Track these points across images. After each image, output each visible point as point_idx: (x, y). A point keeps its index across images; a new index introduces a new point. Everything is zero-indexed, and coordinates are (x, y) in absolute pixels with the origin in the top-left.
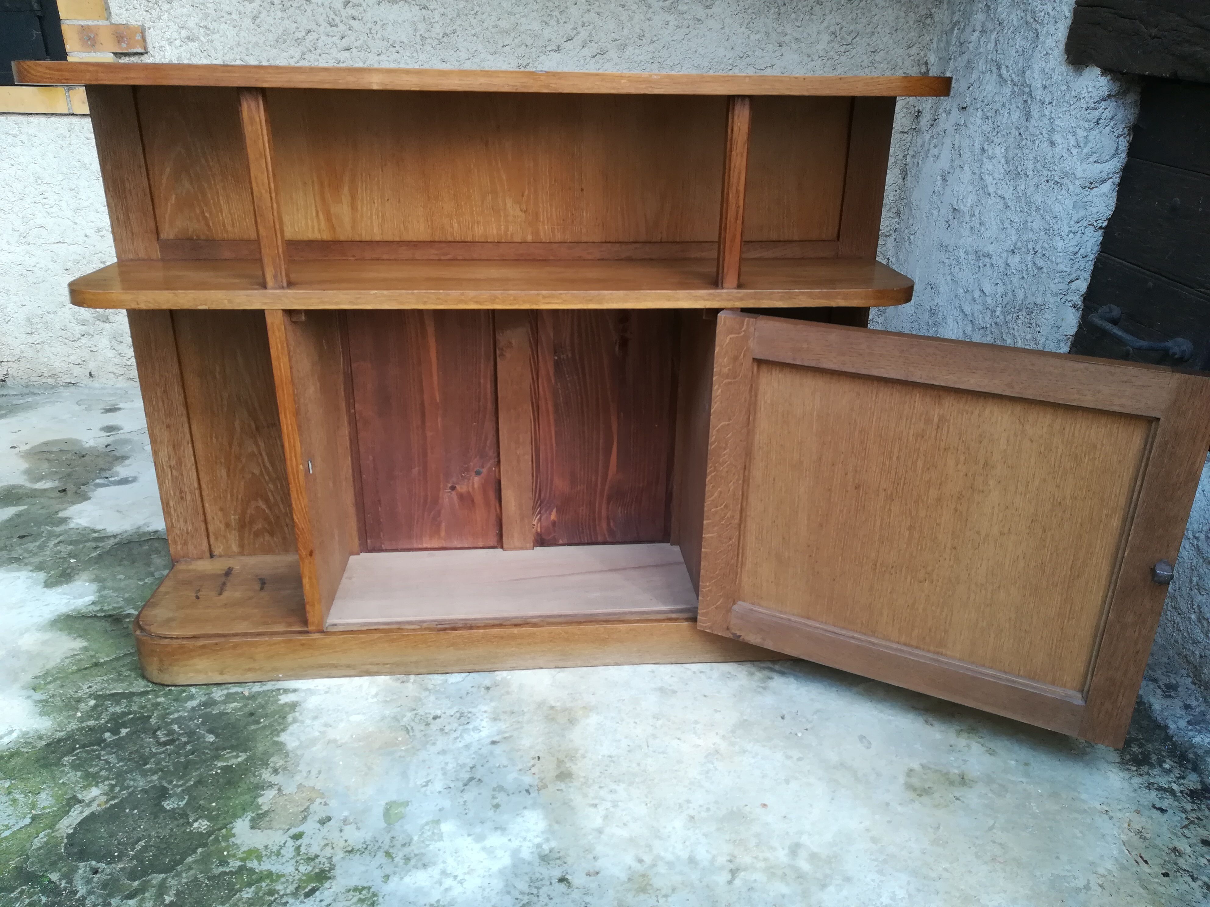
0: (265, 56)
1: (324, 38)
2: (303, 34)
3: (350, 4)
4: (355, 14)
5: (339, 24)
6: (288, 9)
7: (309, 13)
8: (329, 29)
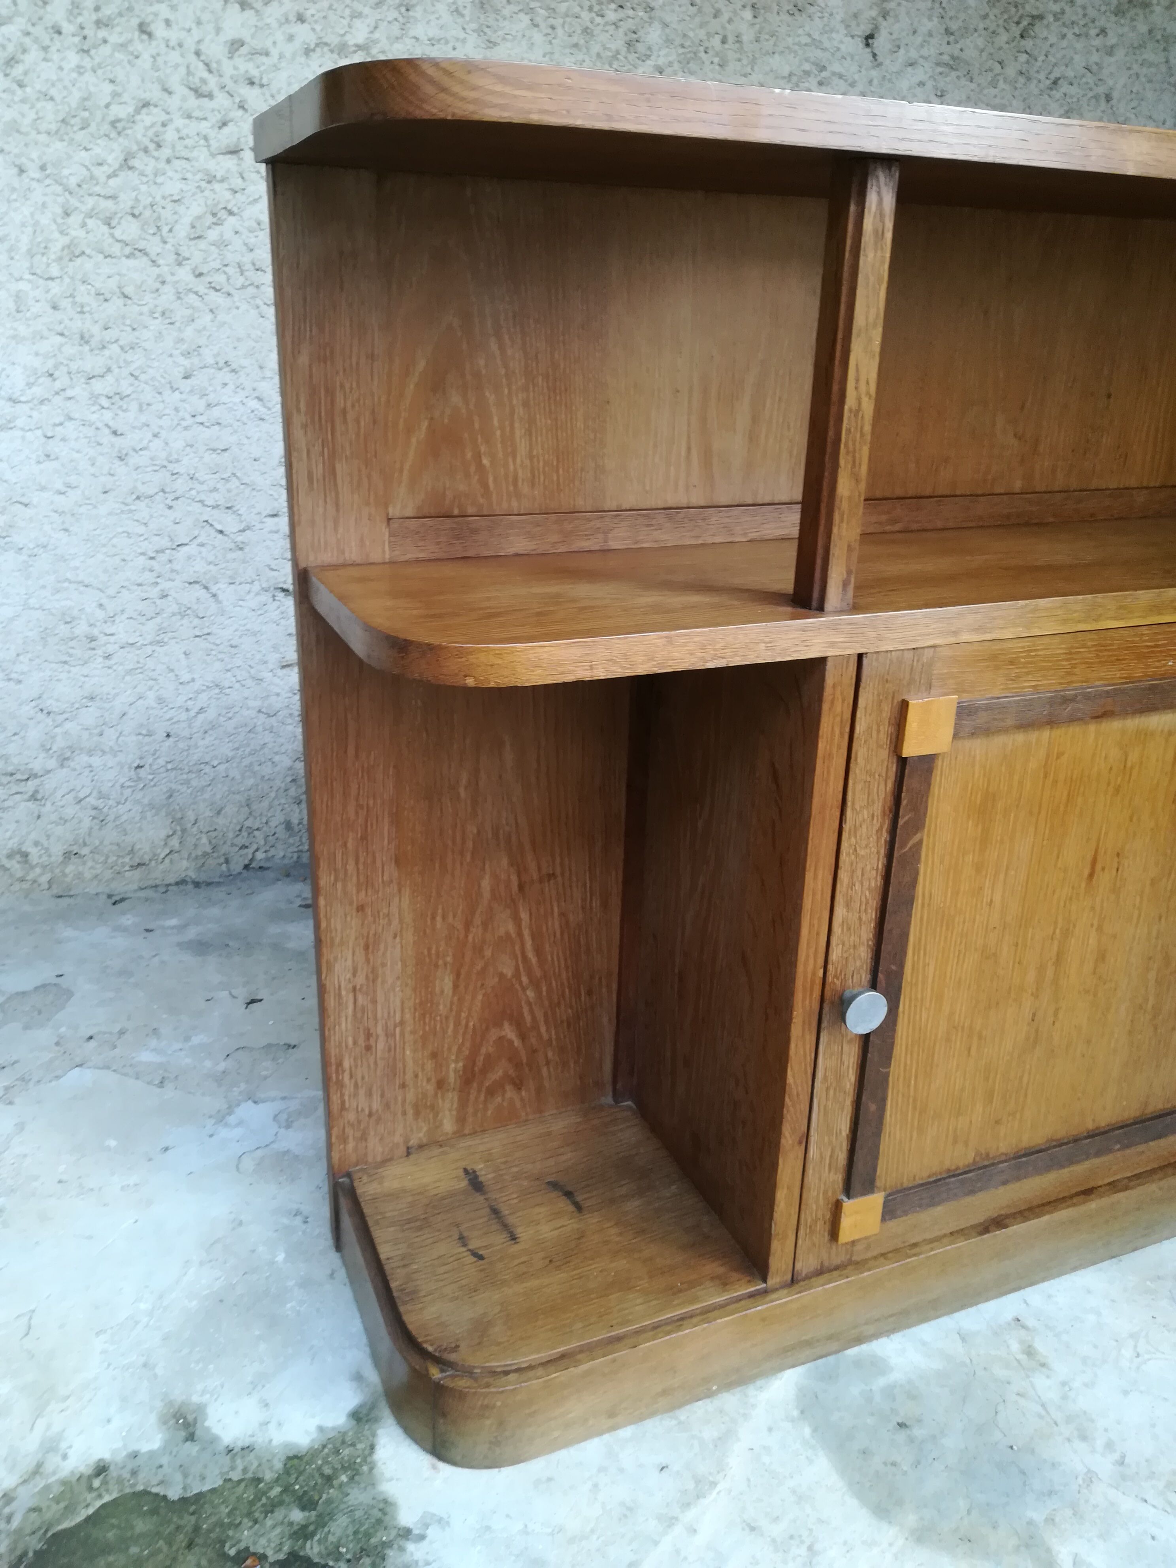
0: (34, 155)
1: (179, 122)
2: (131, 110)
3: (244, 50)
4: (254, 73)
5: (216, 91)
6: (96, 47)
7: (145, 62)
8: (193, 102)
